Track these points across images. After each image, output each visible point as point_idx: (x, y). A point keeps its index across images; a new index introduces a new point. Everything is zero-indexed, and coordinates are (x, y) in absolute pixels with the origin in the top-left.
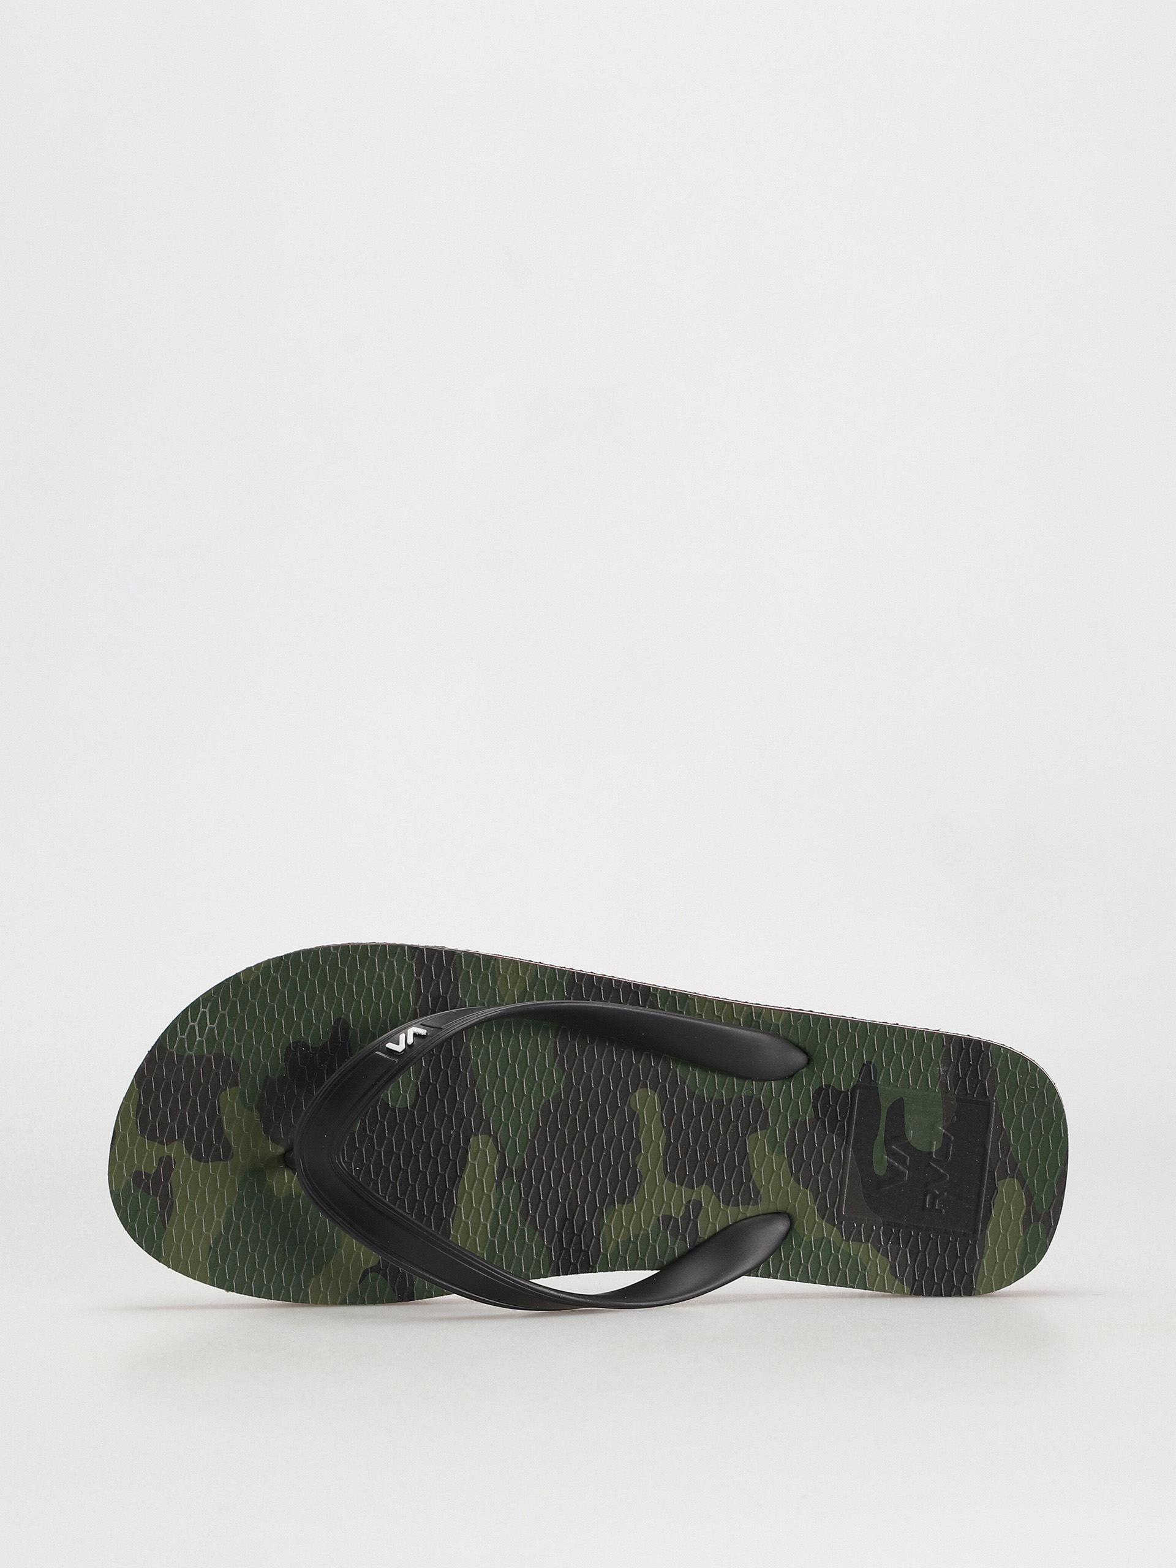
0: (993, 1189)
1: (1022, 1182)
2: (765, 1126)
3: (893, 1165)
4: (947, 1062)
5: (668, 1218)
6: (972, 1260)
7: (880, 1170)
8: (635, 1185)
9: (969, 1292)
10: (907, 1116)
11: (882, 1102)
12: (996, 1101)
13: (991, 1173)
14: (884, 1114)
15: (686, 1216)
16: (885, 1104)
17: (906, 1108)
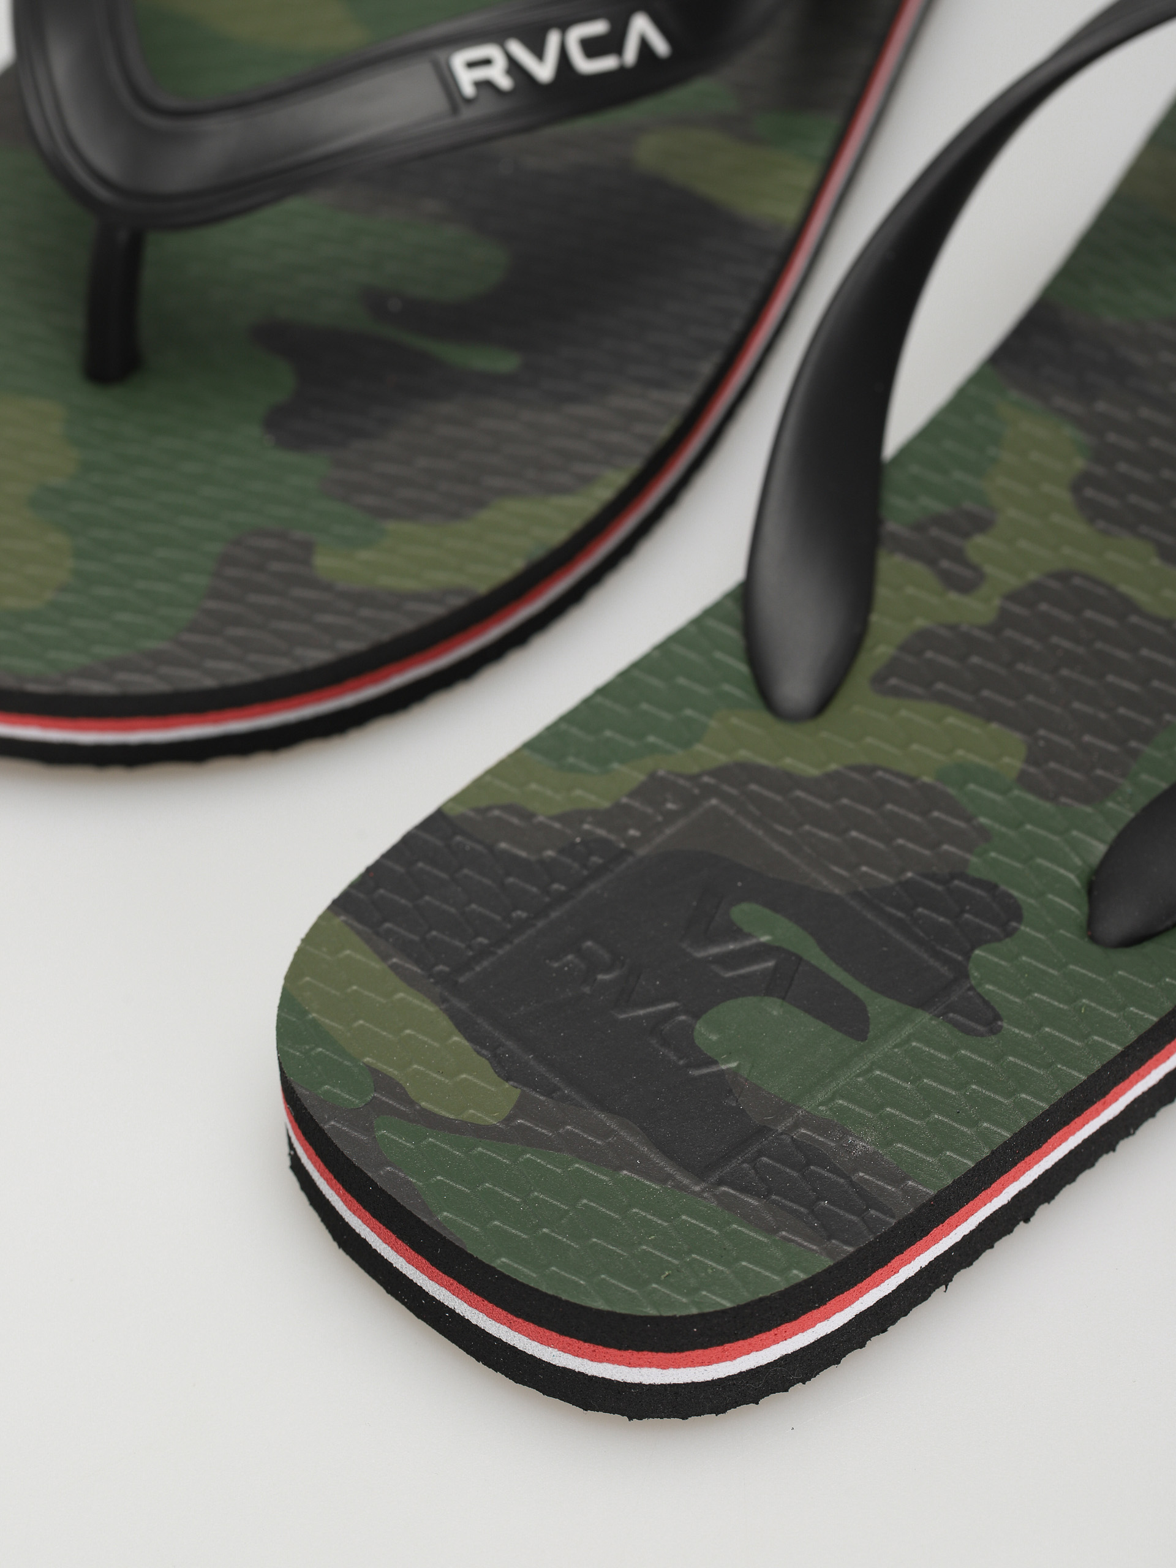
0: (507, 1070)
1: (481, 1132)
2: (1024, 780)
3: (734, 939)
4: (869, 1161)
5: (981, 524)
6: (405, 948)
7: (743, 913)
8: (1092, 512)
9: (343, 904)
10: (814, 1026)
11: (887, 1002)
12: (699, 1194)
13: (550, 1091)
14: (860, 990)
15: (958, 556)
16: (878, 1005)
17: (836, 1036)
